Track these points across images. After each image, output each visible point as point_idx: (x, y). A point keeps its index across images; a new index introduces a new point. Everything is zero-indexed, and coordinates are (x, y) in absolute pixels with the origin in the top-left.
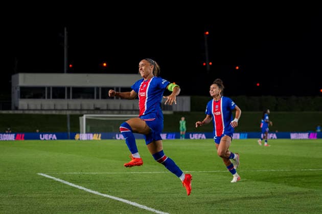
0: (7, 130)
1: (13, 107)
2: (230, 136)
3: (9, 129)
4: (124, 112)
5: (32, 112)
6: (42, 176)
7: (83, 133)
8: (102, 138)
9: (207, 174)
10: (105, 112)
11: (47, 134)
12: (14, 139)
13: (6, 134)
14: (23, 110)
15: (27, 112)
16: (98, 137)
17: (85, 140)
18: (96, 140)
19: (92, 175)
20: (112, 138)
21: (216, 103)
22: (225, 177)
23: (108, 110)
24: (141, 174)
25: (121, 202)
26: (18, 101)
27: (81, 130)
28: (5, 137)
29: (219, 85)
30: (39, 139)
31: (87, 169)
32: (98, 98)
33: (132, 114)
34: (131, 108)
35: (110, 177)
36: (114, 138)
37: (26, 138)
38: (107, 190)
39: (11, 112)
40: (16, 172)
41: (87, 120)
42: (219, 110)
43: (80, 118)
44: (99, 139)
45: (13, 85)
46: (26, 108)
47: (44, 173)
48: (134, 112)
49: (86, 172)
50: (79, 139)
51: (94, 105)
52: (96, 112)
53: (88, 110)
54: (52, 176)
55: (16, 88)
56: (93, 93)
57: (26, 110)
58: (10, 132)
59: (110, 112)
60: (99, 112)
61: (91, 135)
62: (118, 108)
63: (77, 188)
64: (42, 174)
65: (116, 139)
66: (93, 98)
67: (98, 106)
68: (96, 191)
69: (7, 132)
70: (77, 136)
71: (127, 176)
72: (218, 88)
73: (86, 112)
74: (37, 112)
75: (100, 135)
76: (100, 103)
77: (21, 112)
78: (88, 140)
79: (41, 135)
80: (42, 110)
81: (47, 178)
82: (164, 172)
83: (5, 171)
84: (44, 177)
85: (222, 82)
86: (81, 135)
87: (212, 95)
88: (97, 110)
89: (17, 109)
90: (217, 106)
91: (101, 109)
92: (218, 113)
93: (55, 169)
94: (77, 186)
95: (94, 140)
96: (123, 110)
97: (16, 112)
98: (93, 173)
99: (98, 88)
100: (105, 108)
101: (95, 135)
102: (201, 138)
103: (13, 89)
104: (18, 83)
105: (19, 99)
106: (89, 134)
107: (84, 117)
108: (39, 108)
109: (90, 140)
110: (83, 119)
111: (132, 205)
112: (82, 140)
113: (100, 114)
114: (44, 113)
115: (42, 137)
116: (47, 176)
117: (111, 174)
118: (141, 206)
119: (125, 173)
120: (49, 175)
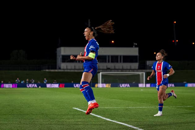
0: (54, 82)
1: (58, 68)
2: (166, 85)
3: (55, 81)
4: (125, 71)
5: (69, 71)
6: (76, 109)
7: (100, 83)
8: (111, 86)
9: (176, 108)
10: (113, 70)
11: (78, 84)
12: (58, 87)
13: (53, 84)
14: (64, 69)
15: (66, 71)
16: (109, 86)
17: (101, 88)
18: (108, 88)
19: (105, 109)
20: (117, 86)
21: (159, 64)
22: (187, 110)
23: (115, 69)
24: (135, 108)
25: (124, 125)
26: (61, 64)
27: (99, 81)
28: (53, 86)
29: (163, 54)
30: (73, 87)
31: (103, 105)
32: (109, 62)
33: (129, 72)
34: (129, 68)
35: (117, 110)
36: (118, 86)
37: (65, 86)
38: (115, 118)
39: (56, 71)
40: (60, 107)
41: (102, 75)
42: (160, 69)
43: (98, 74)
44: (110, 87)
45: (58, 54)
46: (65, 68)
47: (76, 108)
48: (131, 71)
49: (102, 107)
50: (97, 87)
51: (107, 66)
52: (108, 70)
53: (103, 69)
54: (82, 110)
55: (60, 56)
56: (106, 59)
57: (65, 69)
58: (56, 82)
59: (116, 70)
60: (109, 70)
61: (105, 84)
62: (121, 68)
63: (97, 117)
64: (75, 108)
65: (120, 87)
66: (106, 62)
67: (109, 67)
68: (108, 118)
69: (54, 83)
70: (96, 85)
71: (127, 109)
72: (161, 55)
73: (101, 70)
74: (72, 71)
75: (110, 85)
76: (110, 65)
77: (63, 71)
78: (103, 87)
79: (74, 85)
80: (75, 69)
81: (78, 111)
82: (149, 107)
83: (53, 106)
84: (77, 110)
85: (165, 52)
86: (98, 84)
87: (157, 59)
88: (108, 69)
89: (60, 69)
90: (159, 67)
91: (111, 68)
92: (159, 71)
93: (83, 105)
94: (97, 116)
95: (106, 87)
96: (124, 69)
97: (60, 71)
98: (106, 108)
99: (109, 56)
100: (113, 68)
101: (107, 84)
102: (171, 86)
103: (58, 57)
104: (61, 53)
105: (61, 63)
106: (103, 84)
107: (101, 73)
108: (73, 68)
109: (104, 88)
110: (100, 75)
111: (130, 127)
112: (99, 88)
113: (110, 72)
114: (76, 71)
115: (75, 86)
116: (79, 109)
117: (117, 109)
118: (136, 128)
119: (126, 107)
120: (80, 109)
